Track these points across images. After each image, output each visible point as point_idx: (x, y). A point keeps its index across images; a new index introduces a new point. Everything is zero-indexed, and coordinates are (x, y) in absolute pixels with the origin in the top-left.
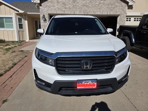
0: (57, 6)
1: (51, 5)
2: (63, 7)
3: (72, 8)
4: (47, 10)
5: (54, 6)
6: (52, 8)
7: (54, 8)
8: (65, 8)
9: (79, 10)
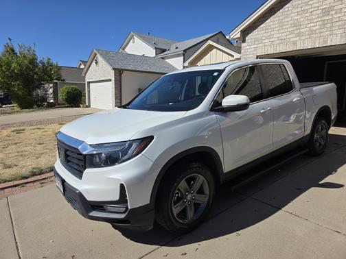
0: (278, 35)
1: (265, 35)
2: (291, 33)
3: (317, 31)
4: (255, 49)
5: (269, 37)
6: (267, 40)
7: (271, 40)
8: (299, 35)
9: (341, 31)
